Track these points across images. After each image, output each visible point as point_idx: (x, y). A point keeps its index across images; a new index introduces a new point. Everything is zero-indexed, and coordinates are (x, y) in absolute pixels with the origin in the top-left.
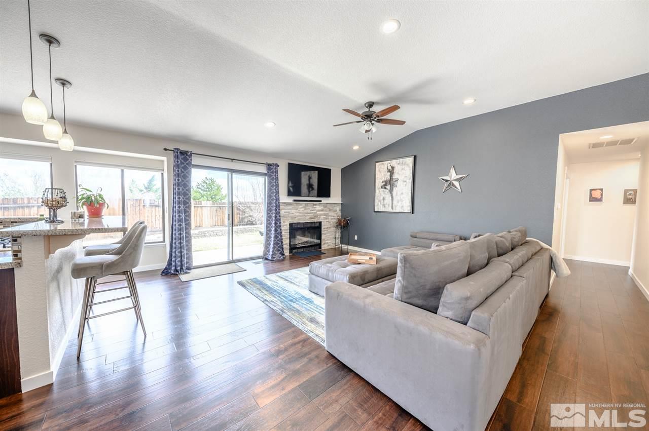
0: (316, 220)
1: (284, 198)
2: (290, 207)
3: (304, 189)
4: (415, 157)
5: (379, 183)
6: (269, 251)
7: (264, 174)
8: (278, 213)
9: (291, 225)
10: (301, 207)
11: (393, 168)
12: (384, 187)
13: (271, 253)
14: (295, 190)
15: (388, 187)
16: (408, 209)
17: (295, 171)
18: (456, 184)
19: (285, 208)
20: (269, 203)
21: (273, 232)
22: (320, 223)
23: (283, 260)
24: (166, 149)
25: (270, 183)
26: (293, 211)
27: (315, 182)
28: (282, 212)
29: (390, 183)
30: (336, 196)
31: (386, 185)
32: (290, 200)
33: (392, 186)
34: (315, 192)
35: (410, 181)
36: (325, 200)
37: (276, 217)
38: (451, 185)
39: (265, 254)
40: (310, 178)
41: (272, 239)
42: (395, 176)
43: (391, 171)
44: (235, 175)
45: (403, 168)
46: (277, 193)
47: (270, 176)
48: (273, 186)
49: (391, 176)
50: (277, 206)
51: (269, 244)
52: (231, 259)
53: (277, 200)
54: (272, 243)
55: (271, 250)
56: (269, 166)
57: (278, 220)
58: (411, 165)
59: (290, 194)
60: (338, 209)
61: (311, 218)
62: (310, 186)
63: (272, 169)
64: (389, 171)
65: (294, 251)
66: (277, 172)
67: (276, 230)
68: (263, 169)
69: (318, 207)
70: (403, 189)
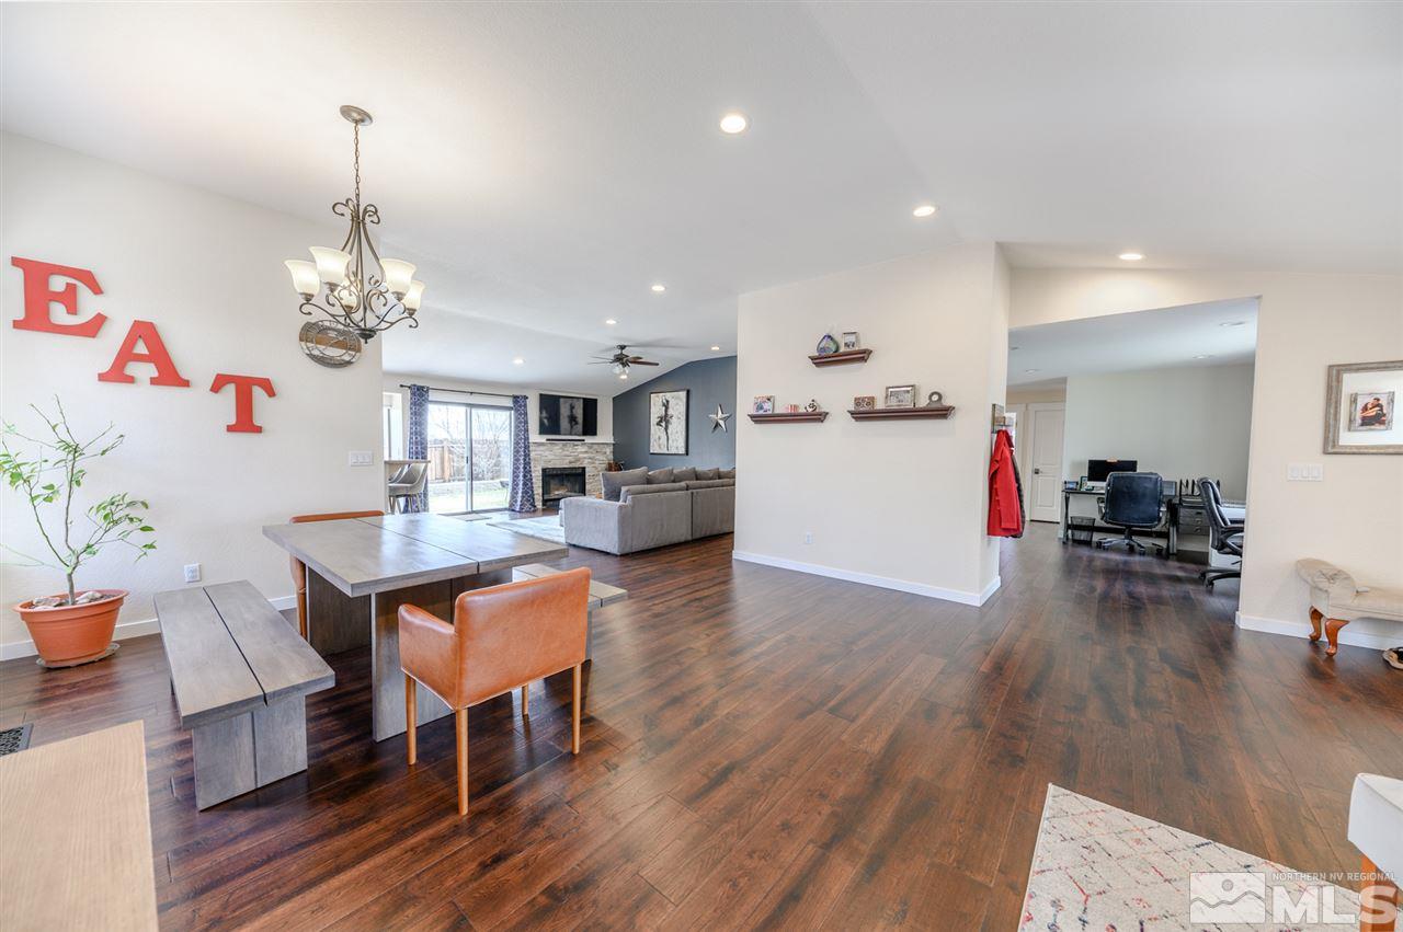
0: (577, 465)
1: (535, 437)
2: (542, 448)
3: (564, 423)
4: (688, 392)
5: (654, 419)
6: (516, 501)
7: (510, 409)
8: (527, 455)
9: (544, 470)
10: (557, 449)
11: (668, 402)
12: (658, 424)
13: (519, 503)
14: (550, 426)
15: (663, 424)
16: (682, 451)
17: (550, 404)
18: (721, 422)
19: (537, 449)
20: (517, 443)
21: (521, 478)
22: (584, 468)
23: (534, 511)
24: (402, 386)
25: (517, 419)
26: (547, 453)
27: (579, 413)
28: (532, 455)
29: (665, 420)
30: (605, 434)
31: (661, 421)
32: (543, 439)
33: (667, 422)
34: (580, 427)
35: (684, 418)
36: (589, 439)
37: (525, 460)
38: (717, 425)
39: (511, 505)
40: (572, 408)
41: (521, 486)
42: (670, 412)
43: (666, 405)
44: (474, 411)
45: (677, 402)
46: (527, 431)
47: (517, 411)
48: (520, 423)
49: (666, 411)
50: (527, 447)
51: (517, 493)
52: (470, 510)
53: (527, 439)
54: (520, 491)
55: (519, 499)
56: (516, 398)
57: (527, 464)
58: (685, 400)
59: (543, 430)
60: (609, 450)
61: (570, 463)
62: (573, 419)
63: (519, 402)
64: (664, 405)
65: (548, 503)
66: (525, 406)
67: (525, 476)
68: (509, 403)
69: (581, 449)
70: (677, 426)
